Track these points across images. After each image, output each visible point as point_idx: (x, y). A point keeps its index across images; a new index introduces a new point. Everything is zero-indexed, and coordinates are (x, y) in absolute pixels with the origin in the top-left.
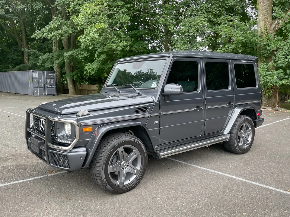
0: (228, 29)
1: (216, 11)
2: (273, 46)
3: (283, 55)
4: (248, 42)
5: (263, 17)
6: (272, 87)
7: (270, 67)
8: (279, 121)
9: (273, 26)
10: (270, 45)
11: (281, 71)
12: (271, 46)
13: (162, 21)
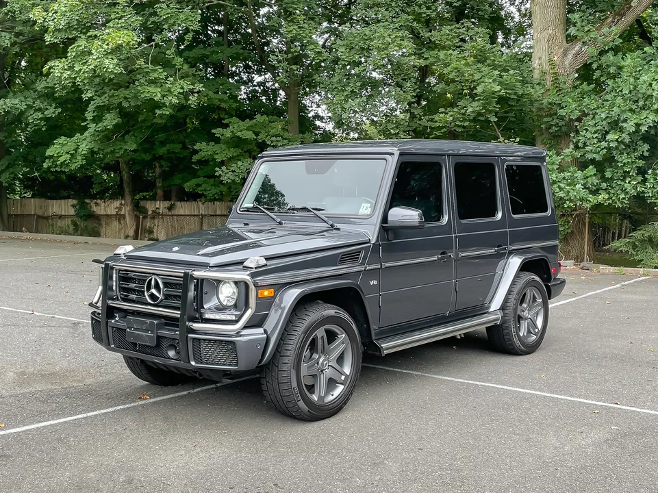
0: (462, 62)
1: (428, 12)
2: (571, 109)
3: (595, 132)
4: (513, 97)
5: (546, 34)
6: (572, 211)
7: (566, 159)
8: (593, 293)
9: (570, 57)
10: (563, 104)
11: (591, 170)
12: (566, 106)
13: (291, 31)
